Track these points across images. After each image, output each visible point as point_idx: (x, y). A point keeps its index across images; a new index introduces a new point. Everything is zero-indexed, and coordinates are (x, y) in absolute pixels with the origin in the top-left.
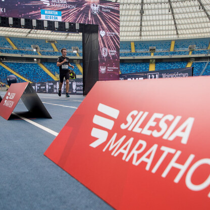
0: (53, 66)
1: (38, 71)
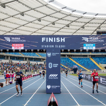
0: (98, 59)
1: (90, 62)
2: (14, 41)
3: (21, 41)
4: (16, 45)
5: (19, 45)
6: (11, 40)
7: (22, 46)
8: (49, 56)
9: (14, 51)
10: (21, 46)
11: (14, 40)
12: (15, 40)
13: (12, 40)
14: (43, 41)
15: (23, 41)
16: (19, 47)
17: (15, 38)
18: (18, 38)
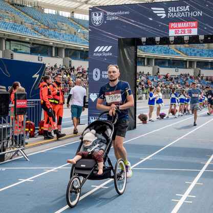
2: (175, 15)
3: (192, 14)
4: (180, 25)
5: (185, 25)
6: (167, 13)
7: (193, 27)
9: (172, 41)
10: (190, 27)
11: (174, 13)
12: (177, 13)
13: (170, 13)
15: (195, 14)
16: (186, 30)
17: (177, 8)
18: (183, 8)
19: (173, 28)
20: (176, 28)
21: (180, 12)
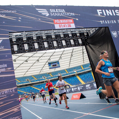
2: (56, 14)
3: (68, 14)
4: (61, 21)
7: (71, 23)
8: (115, 36)
10: (69, 23)
12: (57, 13)
13: (52, 13)
14: (99, 15)
15: (70, 14)
16: (67, 24)
17: (56, 10)
18: (60, 10)
19: (57, 23)
20: (59, 23)
21: (59, 12)
